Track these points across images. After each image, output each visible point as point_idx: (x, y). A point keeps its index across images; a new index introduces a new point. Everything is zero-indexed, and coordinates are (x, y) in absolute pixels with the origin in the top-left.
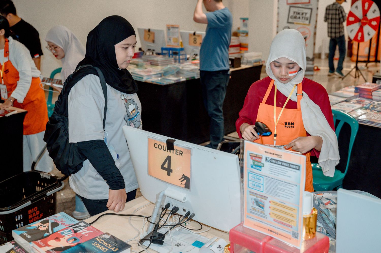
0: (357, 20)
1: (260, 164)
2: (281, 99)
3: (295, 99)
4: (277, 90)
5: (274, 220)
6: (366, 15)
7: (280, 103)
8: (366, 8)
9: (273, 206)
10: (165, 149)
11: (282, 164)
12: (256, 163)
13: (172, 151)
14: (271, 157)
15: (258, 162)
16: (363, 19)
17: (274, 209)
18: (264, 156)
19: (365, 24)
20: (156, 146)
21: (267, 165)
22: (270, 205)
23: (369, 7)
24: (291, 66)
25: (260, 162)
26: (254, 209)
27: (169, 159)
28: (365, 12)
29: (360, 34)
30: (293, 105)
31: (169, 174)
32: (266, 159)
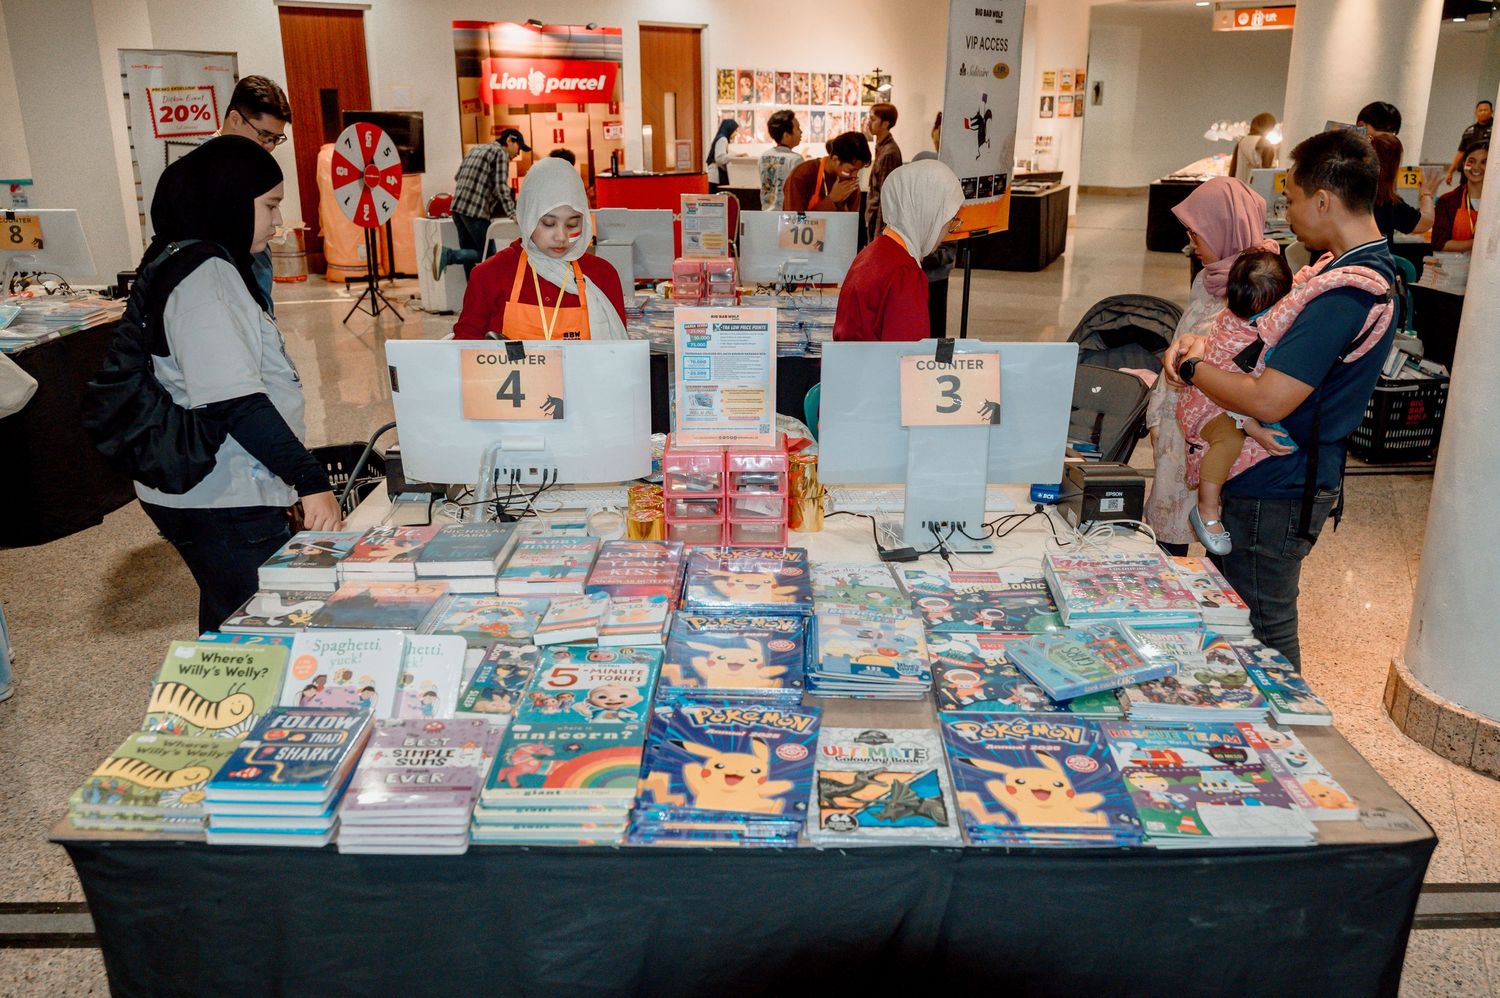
0: (354, 174)
1: (703, 338)
2: (550, 291)
3: (573, 289)
4: (539, 276)
5: (730, 418)
6: (373, 162)
7: (548, 299)
8: (368, 144)
9: (728, 396)
10: (503, 361)
11: (740, 327)
12: (697, 338)
13: (520, 361)
14: (721, 321)
15: (700, 335)
16: (368, 172)
17: (730, 400)
18: (710, 322)
19: (373, 183)
20: (481, 359)
21: (716, 336)
22: (722, 396)
23: (375, 142)
24: (573, 222)
25: (704, 335)
26: (693, 412)
27: (515, 376)
28: (368, 155)
29: (366, 207)
30: (572, 301)
31: (517, 404)
32: (714, 327)
